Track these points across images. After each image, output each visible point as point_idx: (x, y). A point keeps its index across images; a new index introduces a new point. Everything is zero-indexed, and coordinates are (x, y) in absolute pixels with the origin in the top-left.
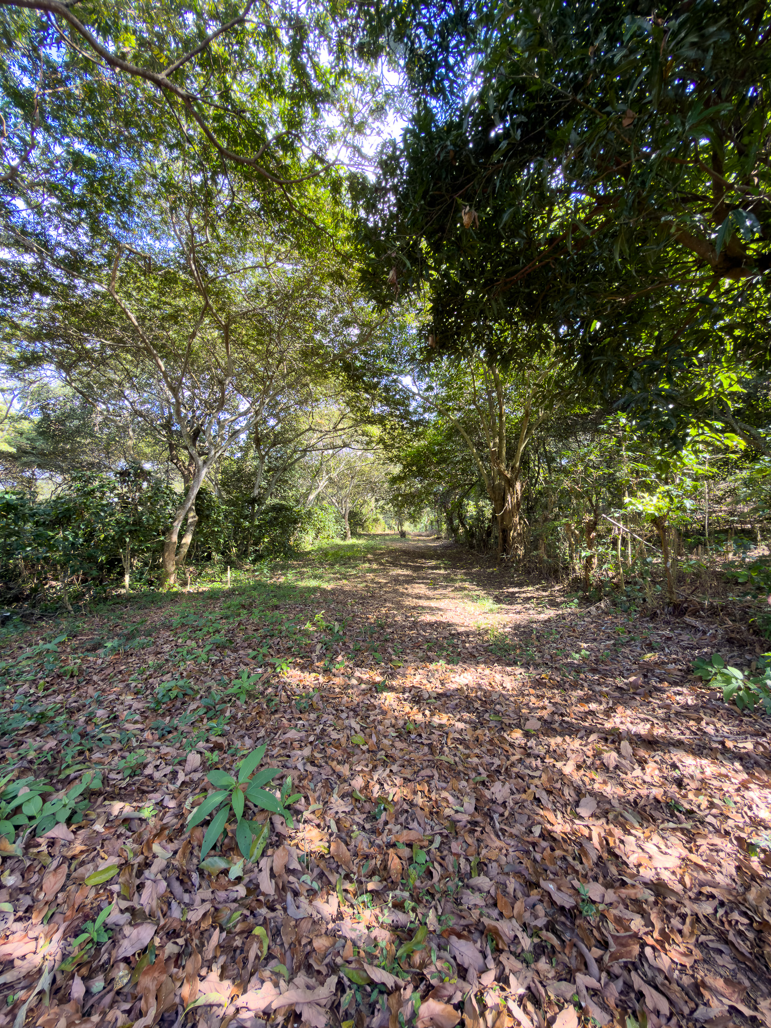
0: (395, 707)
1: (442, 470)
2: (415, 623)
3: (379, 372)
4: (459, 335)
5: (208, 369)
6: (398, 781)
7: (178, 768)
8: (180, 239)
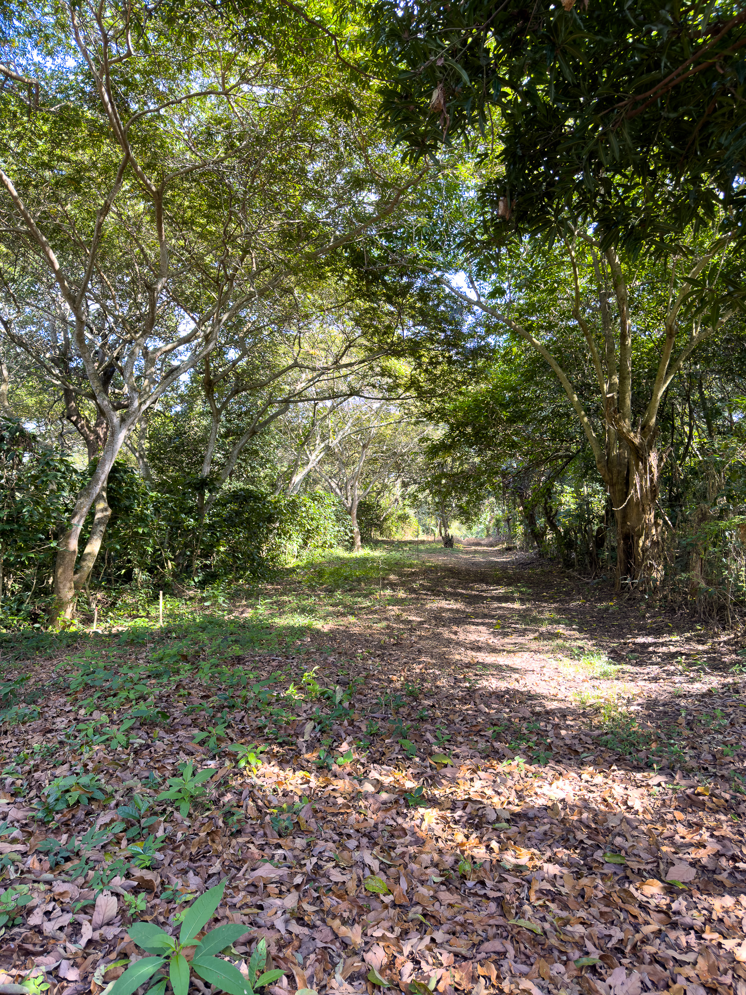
0: (438, 832)
1: (517, 433)
2: (471, 692)
3: (411, 267)
4: (551, 198)
5: (129, 266)
6: (446, 958)
7: (81, 917)
8: (85, 54)
